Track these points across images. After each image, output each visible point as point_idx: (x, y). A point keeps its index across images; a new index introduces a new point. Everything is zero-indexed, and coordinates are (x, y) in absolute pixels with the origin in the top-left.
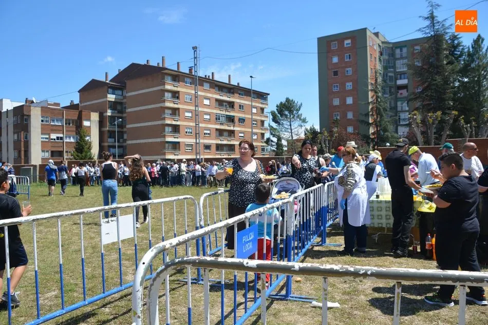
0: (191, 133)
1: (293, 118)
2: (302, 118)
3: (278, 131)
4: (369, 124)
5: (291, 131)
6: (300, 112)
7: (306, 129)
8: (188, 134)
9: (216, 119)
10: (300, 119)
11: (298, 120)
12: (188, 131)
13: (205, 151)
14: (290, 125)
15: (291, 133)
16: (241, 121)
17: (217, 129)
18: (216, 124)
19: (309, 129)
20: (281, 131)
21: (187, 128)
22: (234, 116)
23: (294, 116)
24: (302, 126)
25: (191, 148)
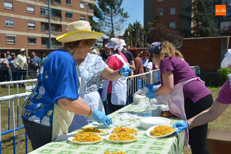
0: (13, 25)
1: (115, 12)
2: (124, 13)
3: (99, 25)
4: (190, 19)
5: (112, 26)
6: (121, 7)
7: (130, 25)
8: (8, 26)
9: (41, 12)
10: (122, 14)
11: (120, 14)
12: (9, 22)
13: (30, 44)
14: (112, 20)
15: (113, 27)
16: (68, 15)
17: (42, 23)
18: (41, 17)
19: (132, 24)
20: (102, 25)
21: (7, 20)
22: (61, 10)
23: (116, 10)
24: (123, 21)
25: (13, 41)
